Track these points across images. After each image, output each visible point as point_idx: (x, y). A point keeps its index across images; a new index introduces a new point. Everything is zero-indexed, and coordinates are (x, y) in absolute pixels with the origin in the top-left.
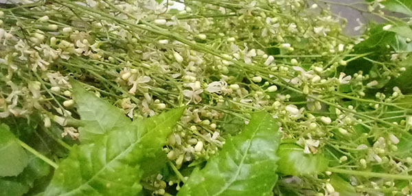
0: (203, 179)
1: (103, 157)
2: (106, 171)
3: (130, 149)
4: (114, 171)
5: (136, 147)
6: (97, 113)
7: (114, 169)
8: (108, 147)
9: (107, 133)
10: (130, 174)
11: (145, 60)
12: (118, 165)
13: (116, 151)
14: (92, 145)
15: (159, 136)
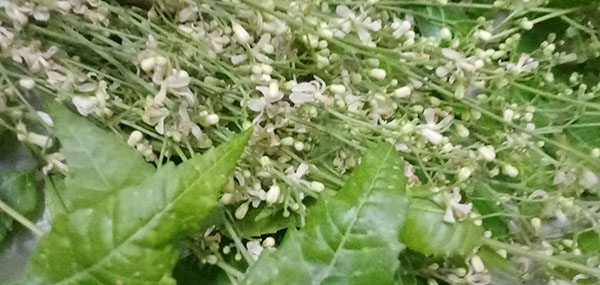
0: (276, 272)
1: (108, 237)
2: (114, 261)
3: (153, 223)
4: (126, 261)
5: (164, 219)
6: (95, 153)
7: (129, 258)
8: (116, 219)
9: (113, 193)
10: (155, 263)
11: (184, 23)
12: (134, 251)
13: (131, 226)
14: (90, 211)
15: (205, 194)
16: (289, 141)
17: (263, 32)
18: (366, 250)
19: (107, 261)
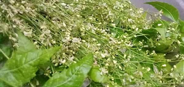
0: (59, 77)
1: (23, 62)
2: (23, 67)
3: (34, 61)
4: (26, 68)
5: (36, 60)
6: (25, 43)
7: (27, 67)
8: (26, 58)
9: (27, 53)
10: (32, 70)
11: (53, 20)
12: (28, 66)
13: (29, 60)
14: (21, 56)
15: (47, 57)
16: (71, 51)
17: (70, 25)
18: (79, 76)
19: (22, 67)
